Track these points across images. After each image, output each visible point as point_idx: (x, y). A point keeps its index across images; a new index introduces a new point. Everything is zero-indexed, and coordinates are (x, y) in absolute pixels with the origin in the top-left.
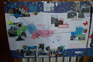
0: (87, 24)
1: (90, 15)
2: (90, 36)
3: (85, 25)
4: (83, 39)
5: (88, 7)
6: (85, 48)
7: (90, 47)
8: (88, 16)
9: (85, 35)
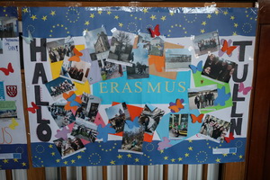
0: (12, 71)
1: (18, 44)
2: (30, 106)
3: (7, 74)
4: (9, 114)
5: (9, 22)
6: (25, 142)
7: (39, 141)
8: (12, 48)
9: (14, 103)
